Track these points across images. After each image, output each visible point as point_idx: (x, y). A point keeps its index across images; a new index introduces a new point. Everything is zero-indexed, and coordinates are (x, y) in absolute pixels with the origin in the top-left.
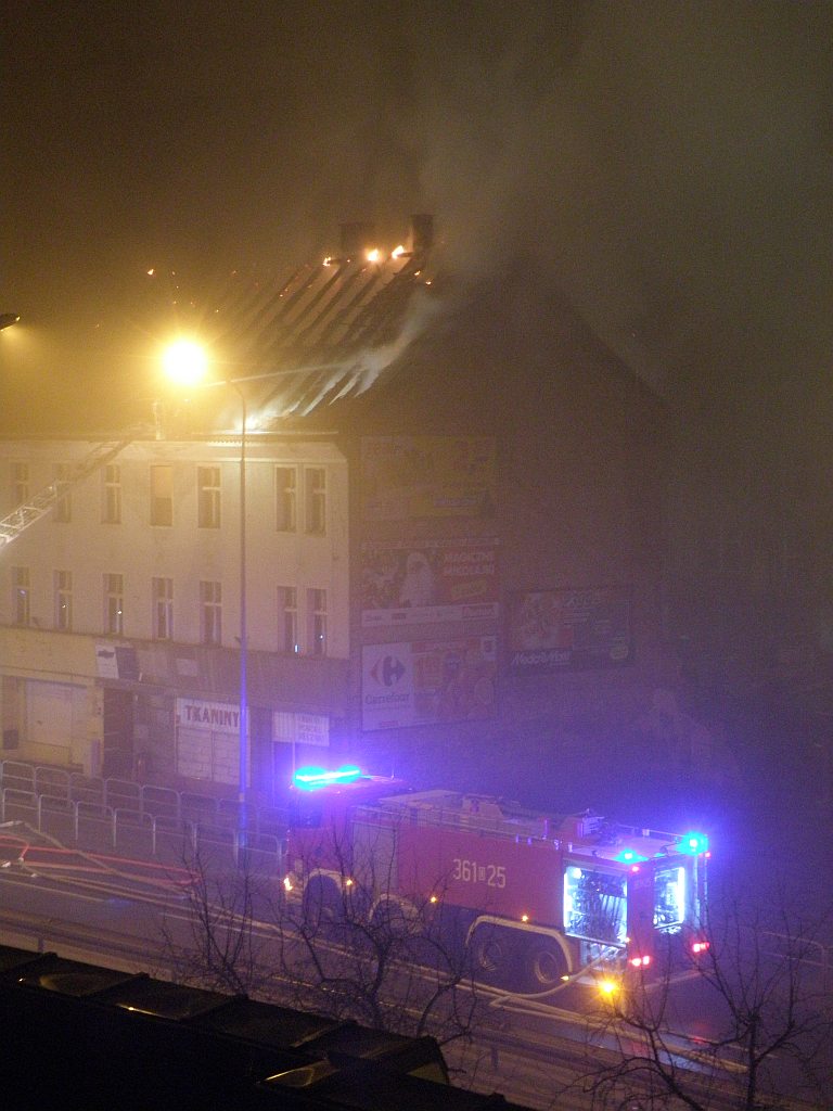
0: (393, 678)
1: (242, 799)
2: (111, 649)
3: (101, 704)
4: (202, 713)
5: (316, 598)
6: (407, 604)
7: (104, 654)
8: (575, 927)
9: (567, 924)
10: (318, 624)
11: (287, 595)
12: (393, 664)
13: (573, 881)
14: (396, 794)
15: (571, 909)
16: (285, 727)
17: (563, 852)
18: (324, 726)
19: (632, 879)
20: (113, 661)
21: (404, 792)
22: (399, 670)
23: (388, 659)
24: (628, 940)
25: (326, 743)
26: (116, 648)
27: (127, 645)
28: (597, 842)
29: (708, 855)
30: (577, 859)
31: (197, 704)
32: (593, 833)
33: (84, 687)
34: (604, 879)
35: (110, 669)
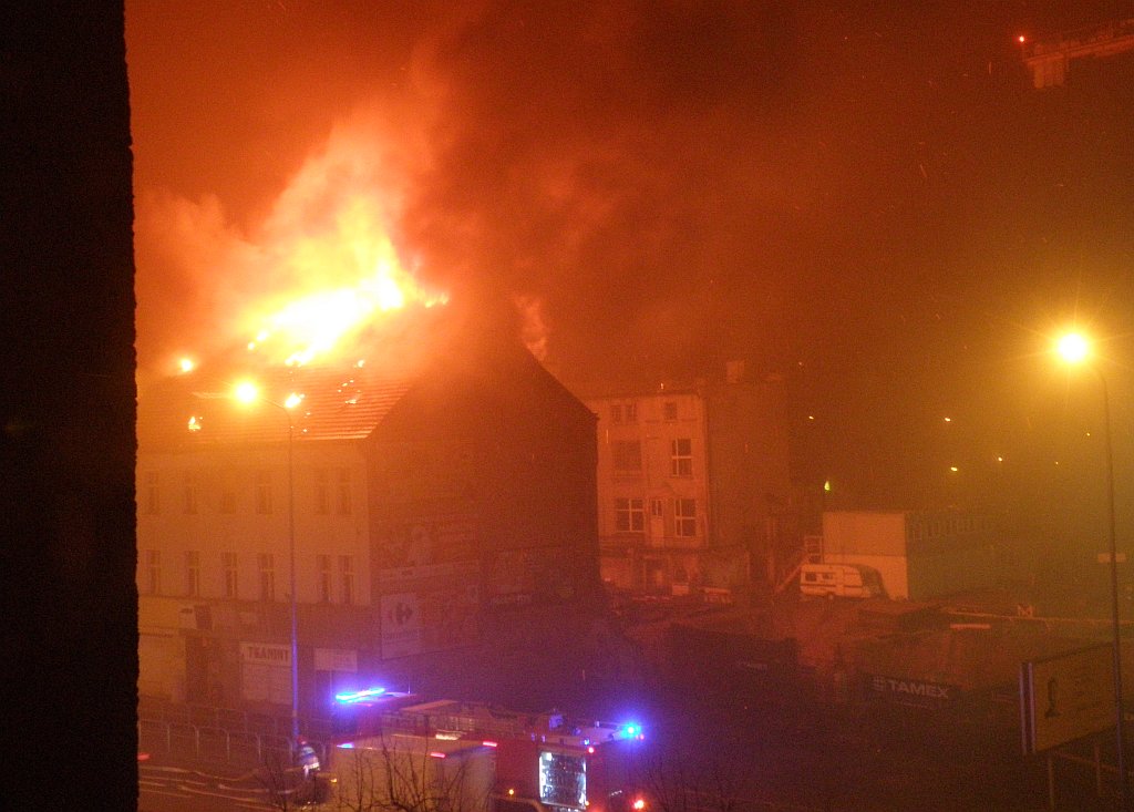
0: (404, 618)
1: (295, 714)
2: (190, 607)
3: (184, 649)
4: (260, 651)
5: (346, 562)
6: (413, 564)
7: (187, 611)
8: (548, 797)
9: (542, 795)
10: (347, 581)
11: (324, 562)
12: (404, 609)
13: (545, 762)
14: (412, 705)
15: (544, 782)
16: (323, 659)
17: (539, 741)
18: (353, 657)
19: (589, 758)
20: (193, 615)
21: (418, 703)
22: (409, 612)
23: (401, 605)
24: (587, 803)
25: (355, 670)
26: (195, 607)
27: (203, 603)
28: (562, 733)
29: (642, 737)
30: (548, 747)
31: (257, 645)
32: (559, 726)
33: (170, 636)
34: (569, 759)
35: (190, 622)
